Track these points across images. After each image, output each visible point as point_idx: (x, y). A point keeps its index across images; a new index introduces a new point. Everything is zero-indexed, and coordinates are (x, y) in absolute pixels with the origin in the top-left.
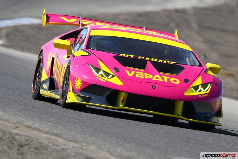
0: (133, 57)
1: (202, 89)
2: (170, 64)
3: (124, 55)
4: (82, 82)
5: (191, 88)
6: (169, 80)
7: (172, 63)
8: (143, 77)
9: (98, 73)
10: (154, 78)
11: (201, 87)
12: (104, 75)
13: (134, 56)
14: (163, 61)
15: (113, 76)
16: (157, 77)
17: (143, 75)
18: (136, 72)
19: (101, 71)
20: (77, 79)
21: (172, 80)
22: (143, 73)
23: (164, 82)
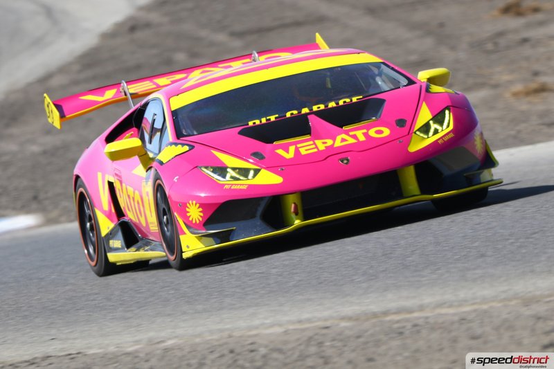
0: (276, 118)
1: (437, 126)
2: (352, 104)
3: (257, 122)
4: (201, 206)
5: (415, 133)
6: (366, 135)
7: (354, 99)
8: (316, 150)
9: (224, 177)
10: (338, 143)
11: (434, 123)
12: (238, 176)
13: (277, 116)
14: (337, 104)
15: (259, 170)
16: (343, 139)
17: (314, 146)
18: (299, 146)
19: (228, 170)
20: (188, 205)
21: (372, 133)
22: (311, 142)
23: (359, 143)
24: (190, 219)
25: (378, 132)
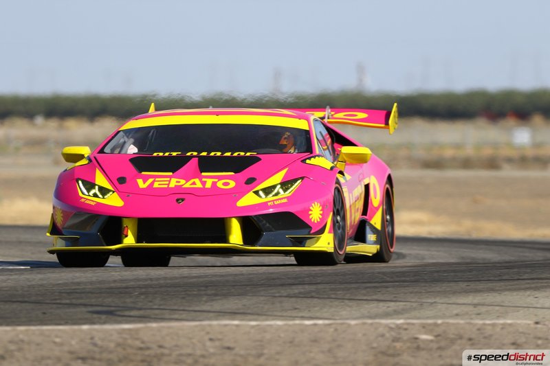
0: (177, 154)
1: (281, 191)
2: (244, 157)
3: (161, 154)
4: (63, 212)
5: (257, 193)
9: (88, 192)
11: (280, 187)
12: (98, 194)
13: (180, 153)
14: (232, 154)
15: (113, 192)
19: (97, 187)
23: (204, 189)
24: (57, 221)
25: (226, 184)
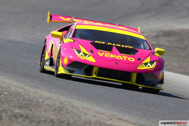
1: (150, 65)
5: (142, 64)
6: (127, 59)
7: (130, 47)
8: (109, 57)
9: (79, 54)
10: (117, 58)
11: (149, 64)
12: (83, 55)
14: (125, 46)
16: (119, 57)
18: (105, 53)
19: (81, 52)
20: (65, 58)
21: (129, 59)
22: (109, 54)
23: (124, 60)
24: (64, 62)
